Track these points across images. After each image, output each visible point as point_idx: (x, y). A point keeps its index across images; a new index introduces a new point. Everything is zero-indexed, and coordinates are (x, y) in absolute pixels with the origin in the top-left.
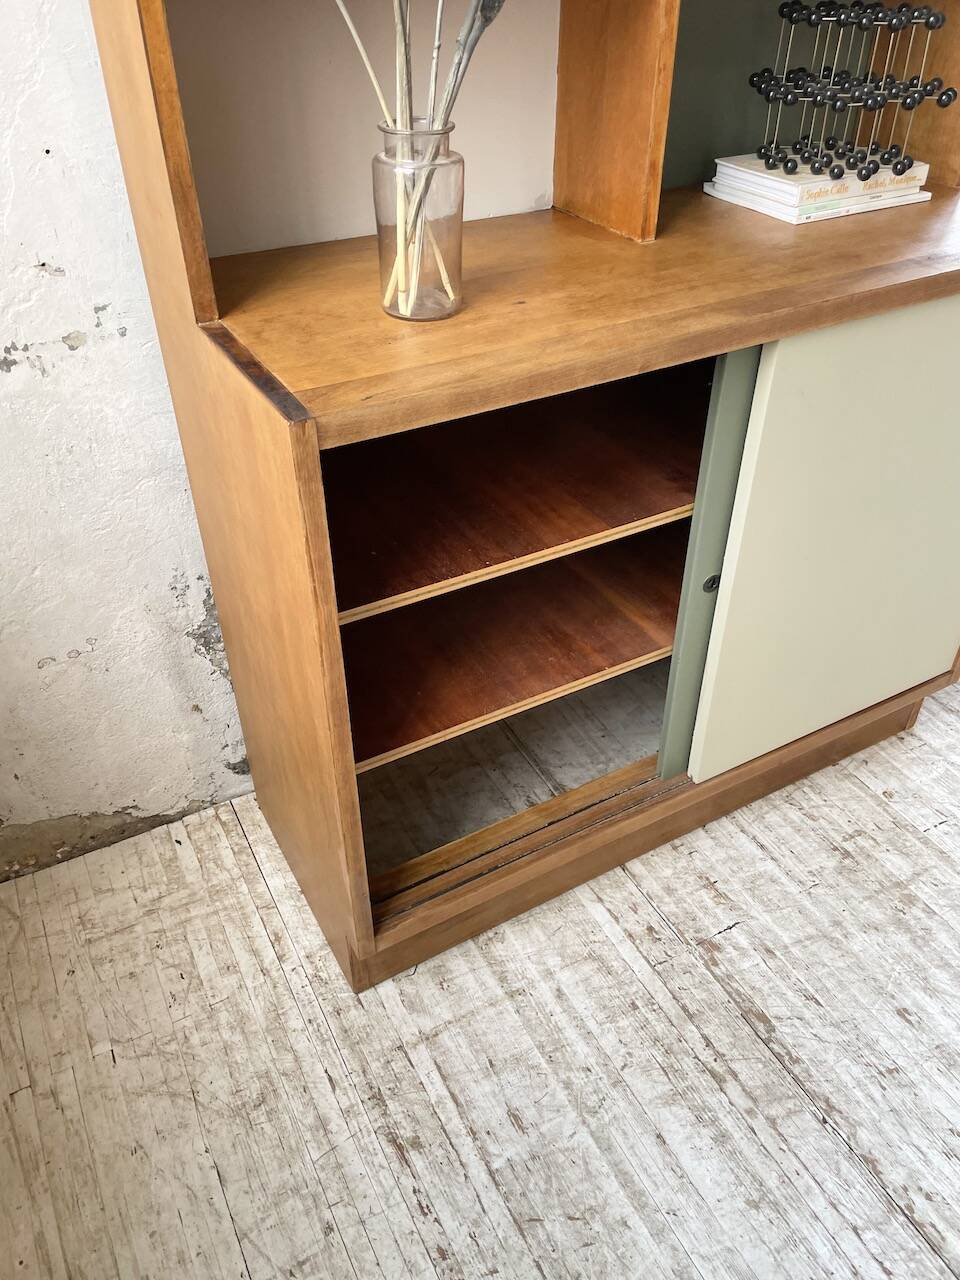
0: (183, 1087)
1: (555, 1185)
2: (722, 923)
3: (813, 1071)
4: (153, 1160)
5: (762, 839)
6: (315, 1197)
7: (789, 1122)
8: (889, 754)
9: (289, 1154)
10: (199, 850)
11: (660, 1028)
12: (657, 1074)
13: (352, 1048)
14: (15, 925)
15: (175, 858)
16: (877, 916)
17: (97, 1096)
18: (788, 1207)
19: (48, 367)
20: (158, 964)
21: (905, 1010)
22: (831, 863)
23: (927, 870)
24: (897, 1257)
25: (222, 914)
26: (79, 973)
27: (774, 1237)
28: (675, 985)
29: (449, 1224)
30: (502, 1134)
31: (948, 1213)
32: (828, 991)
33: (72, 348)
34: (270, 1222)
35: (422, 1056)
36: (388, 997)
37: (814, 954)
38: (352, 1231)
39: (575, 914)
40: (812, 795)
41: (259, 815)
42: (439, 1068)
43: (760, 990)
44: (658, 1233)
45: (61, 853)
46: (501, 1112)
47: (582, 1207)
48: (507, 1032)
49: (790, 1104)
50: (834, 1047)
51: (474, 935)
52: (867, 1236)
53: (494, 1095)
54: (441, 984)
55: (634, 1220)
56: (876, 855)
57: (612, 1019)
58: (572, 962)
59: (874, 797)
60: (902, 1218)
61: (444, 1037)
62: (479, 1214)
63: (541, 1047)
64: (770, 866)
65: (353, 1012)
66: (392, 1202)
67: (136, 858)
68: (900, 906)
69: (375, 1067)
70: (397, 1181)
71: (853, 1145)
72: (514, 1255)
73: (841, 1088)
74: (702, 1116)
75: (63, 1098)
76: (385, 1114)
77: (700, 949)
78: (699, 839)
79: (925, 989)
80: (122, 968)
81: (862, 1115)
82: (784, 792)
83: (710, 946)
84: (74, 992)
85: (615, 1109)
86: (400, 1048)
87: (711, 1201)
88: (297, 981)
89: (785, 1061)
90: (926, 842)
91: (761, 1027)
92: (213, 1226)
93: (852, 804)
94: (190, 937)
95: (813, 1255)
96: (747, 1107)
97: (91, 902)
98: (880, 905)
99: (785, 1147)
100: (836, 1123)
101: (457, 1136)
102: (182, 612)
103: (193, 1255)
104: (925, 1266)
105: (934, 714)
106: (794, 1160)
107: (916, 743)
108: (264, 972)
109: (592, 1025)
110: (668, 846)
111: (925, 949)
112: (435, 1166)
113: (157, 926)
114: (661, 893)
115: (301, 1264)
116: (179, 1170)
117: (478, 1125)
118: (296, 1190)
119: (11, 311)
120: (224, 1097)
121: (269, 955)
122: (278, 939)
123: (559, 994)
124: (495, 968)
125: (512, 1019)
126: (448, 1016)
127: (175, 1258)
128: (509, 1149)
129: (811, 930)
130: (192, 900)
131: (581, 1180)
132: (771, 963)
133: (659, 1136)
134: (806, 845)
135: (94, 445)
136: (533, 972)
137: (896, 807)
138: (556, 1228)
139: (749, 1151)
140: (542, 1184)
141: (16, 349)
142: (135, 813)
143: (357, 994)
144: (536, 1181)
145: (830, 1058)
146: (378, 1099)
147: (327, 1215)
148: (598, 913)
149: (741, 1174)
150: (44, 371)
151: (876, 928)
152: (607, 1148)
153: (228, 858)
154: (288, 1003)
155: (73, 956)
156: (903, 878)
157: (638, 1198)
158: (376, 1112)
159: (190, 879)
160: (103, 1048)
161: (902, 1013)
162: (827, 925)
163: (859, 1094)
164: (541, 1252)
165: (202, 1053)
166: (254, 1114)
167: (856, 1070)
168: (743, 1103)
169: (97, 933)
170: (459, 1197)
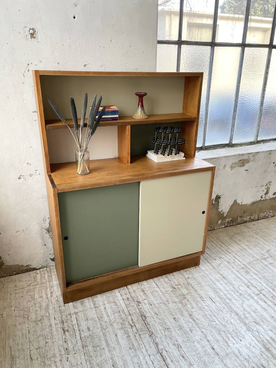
0: (26, 316)
1: (92, 341)
2: (143, 298)
3: (152, 327)
4: (17, 328)
5: (158, 284)
6: (45, 338)
7: (143, 335)
8: (192, 270)
9: (42, 329)
10: (41, 275)
11: (123, 316)
12: (120, 324)
13: (61, 313)
14: (2, 286)
15: (36, 276)
16: (177, 300)
17: (10, 316)
18: (137, 350)
19: (26, 179)
20: (27, 295)
21: (175, 318)
22: (170, 289)
23: (191, 293)
24: (156, 361)
25: (42, 287)
26: (12, 295)
27: (132, 355)
28: (129, 309)
29: (70, 345)
30: (85, 331)
31: (169, 355)
32: (160, 313)
33: (31, 176)
34: (36, 340)
35: (74, 316)
36: (70, 305)
37: (160, 306)
38: (51, 344)
39: (113, 294)
40: (172, 276)
41: (55, 270)
42: (76, 319)
43: (146, 311)
44: (110, 351)
45: (15, 273)
46: (86, 327)
47: (96, 345)
48: (92, 314)
49: (145, 332)
50: (158, 323)
51: (91, 296)
52: (151, 357)
53: (86, 324)
54: (82, 304)
55: (106, 349)
56: (181, 289)
57: (114, 314)
58: (109, 303)
59: (185, 278)
60: (160, 354)
61: (79, 314)
62: (76, 344)
63: (98, 317)
64: (158, 289)
65: (63, 307)
66: (60, 340)
67: (29, 276)
68: (182, 299)
69: (64, 317)
70: (62, 337)
71: (154, 341)
72: (80, 352)
73: (156, 331)
74: (126, 332)
75: (3, 316)
76: (63, 325)
77: (137, 303)
78: (145, 283)
79: (181, 315)
80: (20, 295)
81: (159, 336)
82: (166, 275)
83: (139, 302)
84: (11, 298)
85: (109, 329)
86: (70, 314)
87: (122, 347)
88: (53, 301)
89: (146, 324)
90: (193, 287)
91: (144, 318)
92: (25, 339)
93: (180, 279)
94: (35, 291)
95: (139, 358)
96: (136, 332)
97: (18, 283)
98: (178, 298)
99: (140, 339)
100: (153, 336)
101: (76, 331)
102: (44, 225)
103: (20, 344)
104: (161, 363)
105: (205, 263)
106: (142, 342)
107: (199, 268)
108: (47, 298)
109: (110, 314)
110: (137, 283)
111: (184, 307)
112: (70, 335)
113: (29, 288)
114: (132, 292)
115: (40, 348)
116: (22, 330)
117: (81, 329)
118: (42, 336)
119: (22, 170)
120: (34, 319)
121: (49, 295)
122: (52, 293)
123: (105, 308)
124: (94, 302)
125: (94, 312)
126: (81, 310)
127: (16, 344)
128: (86, 334)
129: (161, 302)
130: (37, 284)
131: (98, 341)
132: (150, 307)
133: (116, 335)
134: (167, 286)
135: (32, 192)
136: (101, 304)
137: (189, 280)
138: (90, 348)
139: (133, 340)
140: (90, 341)
141: (21, 176)
142: (30, 266)
143: (64, 304)
144: (89, 340)
145: (156, 325)
146: (63, 322)
147: (47, 340)
148: (118, 294)
149: (130, 343)
150: (25, 180)
151: (175, 303)
152: (105, 335)
153: (46, 277)
154: (51, 304)
155: (12, 292)
156: (185, 294)
157: (108, 345)
158: (62, 324)
159: (38, 280)
160: (13, 308)
161: (174, 319)
162: (165, 301)
163: (159, 332)
164: (86, 352)
165: (31, 311)
166: (38, 322)
167: (160, 328)
168: (135, 331)
169: (18, 288)
170: (73, 341)
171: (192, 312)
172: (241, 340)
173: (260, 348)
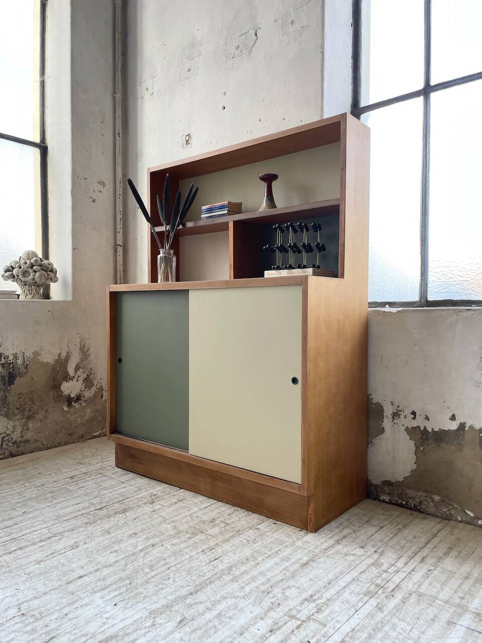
51: (141, 474)
115: (41, 474)
125: (114, 483)
136: (132, 484)
143: (116, 466)
147: (53, 474)
156: (207, 533)
161: (136, 534)
171: (162, 545)
172: (115, 605)
173: (102, 632)
